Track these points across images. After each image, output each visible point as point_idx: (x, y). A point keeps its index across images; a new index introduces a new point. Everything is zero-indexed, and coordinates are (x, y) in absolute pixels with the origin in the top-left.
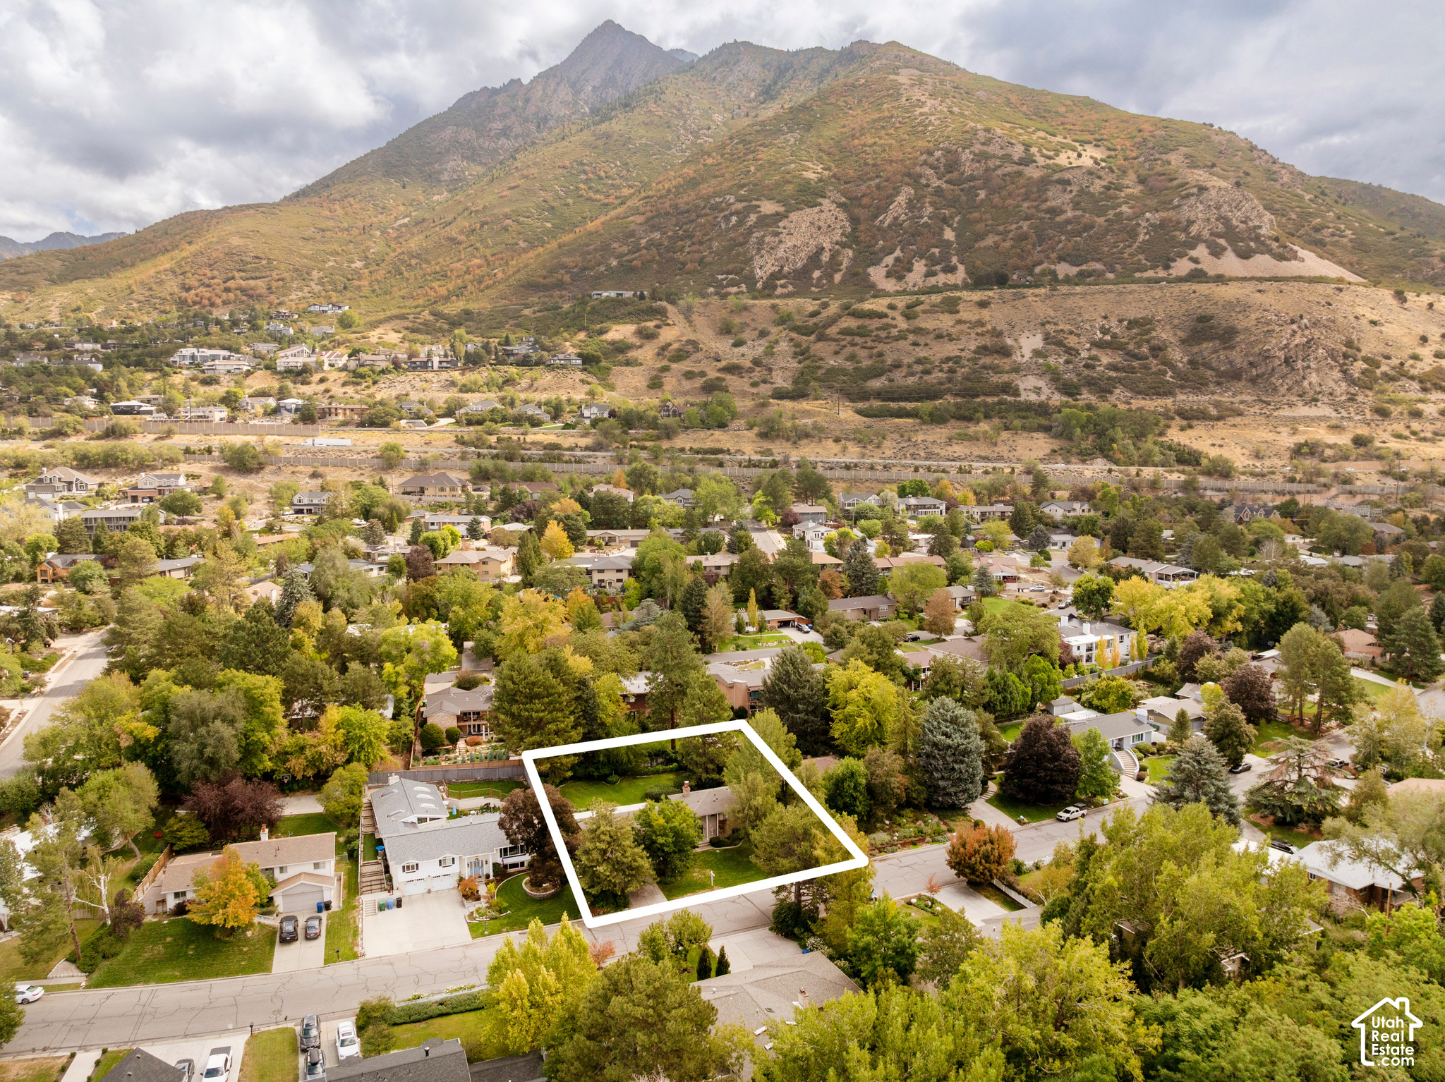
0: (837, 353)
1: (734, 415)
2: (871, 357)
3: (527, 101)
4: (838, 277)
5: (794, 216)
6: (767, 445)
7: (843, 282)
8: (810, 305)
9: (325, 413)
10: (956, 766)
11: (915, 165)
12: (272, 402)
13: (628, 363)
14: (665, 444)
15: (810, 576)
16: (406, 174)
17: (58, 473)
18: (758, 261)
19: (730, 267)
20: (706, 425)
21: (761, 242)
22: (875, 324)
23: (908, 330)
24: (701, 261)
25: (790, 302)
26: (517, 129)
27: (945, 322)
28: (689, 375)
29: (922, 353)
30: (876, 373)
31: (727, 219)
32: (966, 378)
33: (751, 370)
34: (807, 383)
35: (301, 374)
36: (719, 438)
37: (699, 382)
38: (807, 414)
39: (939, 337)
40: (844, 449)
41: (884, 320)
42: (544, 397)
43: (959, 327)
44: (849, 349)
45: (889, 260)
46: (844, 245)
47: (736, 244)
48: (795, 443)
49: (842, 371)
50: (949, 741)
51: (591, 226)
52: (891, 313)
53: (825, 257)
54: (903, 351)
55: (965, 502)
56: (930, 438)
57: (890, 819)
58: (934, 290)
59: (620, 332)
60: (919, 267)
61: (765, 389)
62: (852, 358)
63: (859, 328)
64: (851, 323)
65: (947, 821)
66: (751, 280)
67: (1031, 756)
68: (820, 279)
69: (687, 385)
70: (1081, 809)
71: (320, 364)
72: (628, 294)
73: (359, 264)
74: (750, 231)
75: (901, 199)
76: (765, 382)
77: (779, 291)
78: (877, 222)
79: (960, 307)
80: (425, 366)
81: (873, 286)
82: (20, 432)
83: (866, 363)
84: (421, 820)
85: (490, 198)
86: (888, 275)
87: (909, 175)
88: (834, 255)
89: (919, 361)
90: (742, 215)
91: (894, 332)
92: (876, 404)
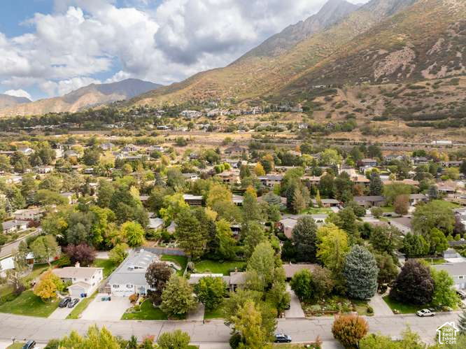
0: (402, 103)
1: (355, 127)
2: (416, 103)
3: (303, 28)
4: (408, 75)
5: (391, 54)
6: (365, 137)
7: (410, 77)
8: (394, 86)
9: (215, 128)
10: (360, 280)
11: (446, 29)
12: (202, 125)
13: (320, 110)
14: (325, 137)
15: (349, 186)
16: (263, 55)
17: (129, 146)
18: (376, 71)
19: (365, 74)
20: (342, 130)
21: (377, 65)
22: (420, 90)
23: (434, 93)
24: (354, 74)
25: (387, 85)
26: (299, 37)
27: (452, 88)
28: (341, 113)
29: (439, 101)
30: (418, 110)
31: (365, 57)
32: (459, 110)
33: (366, 110)
34: (388, 114)
35: (213, 117)
36: (347, 135)
37: (345, 115)
38: (385, 126)
39: (448, 94)
40: (397, 139)
41: (424, 89)
42: (287, 122)
43: (458, 90)
44: (407, 101)
45: (431, 67)
46: (412, 63)
47: (368, 66)
48: (377, 136)
49: (403, 110)
50: (356, 267)
51: (317, 65)
52: (427, 86)
53: (404, 68)
54: (432, 101)
55: (443, 159)
56: (437, 134)
57: (325, 299)
58: (450, 76)
59: (320, 99)
60: (444, 69)
61: (370, 117)
62: (408, 104)
63: (413, 93)
64: (410, 91)
65: (355, 305)
66: (372, 79)
67: (405, 280)
68: (401, 76)
69: (340, 116)
70: (432, 311)
71: (220, 114)
72: (324, 86)
73: (244, 84)
74: (374, 62)
75: (438, 43)
76: (371, 114)
77: (384, 82)
78: (427, 53)
79: (460, 82)
80: (251, 113)
81: (423, 77)
82: (130, 135)
83: (414, 106)
84: (136, 268)
85: (286, 59)
86: (430, 73)
87: (442, 34)
88: (408, 67)
89: (437, 104)
90: (371, 56)
91: (428, 94)
92: (415, 122)
